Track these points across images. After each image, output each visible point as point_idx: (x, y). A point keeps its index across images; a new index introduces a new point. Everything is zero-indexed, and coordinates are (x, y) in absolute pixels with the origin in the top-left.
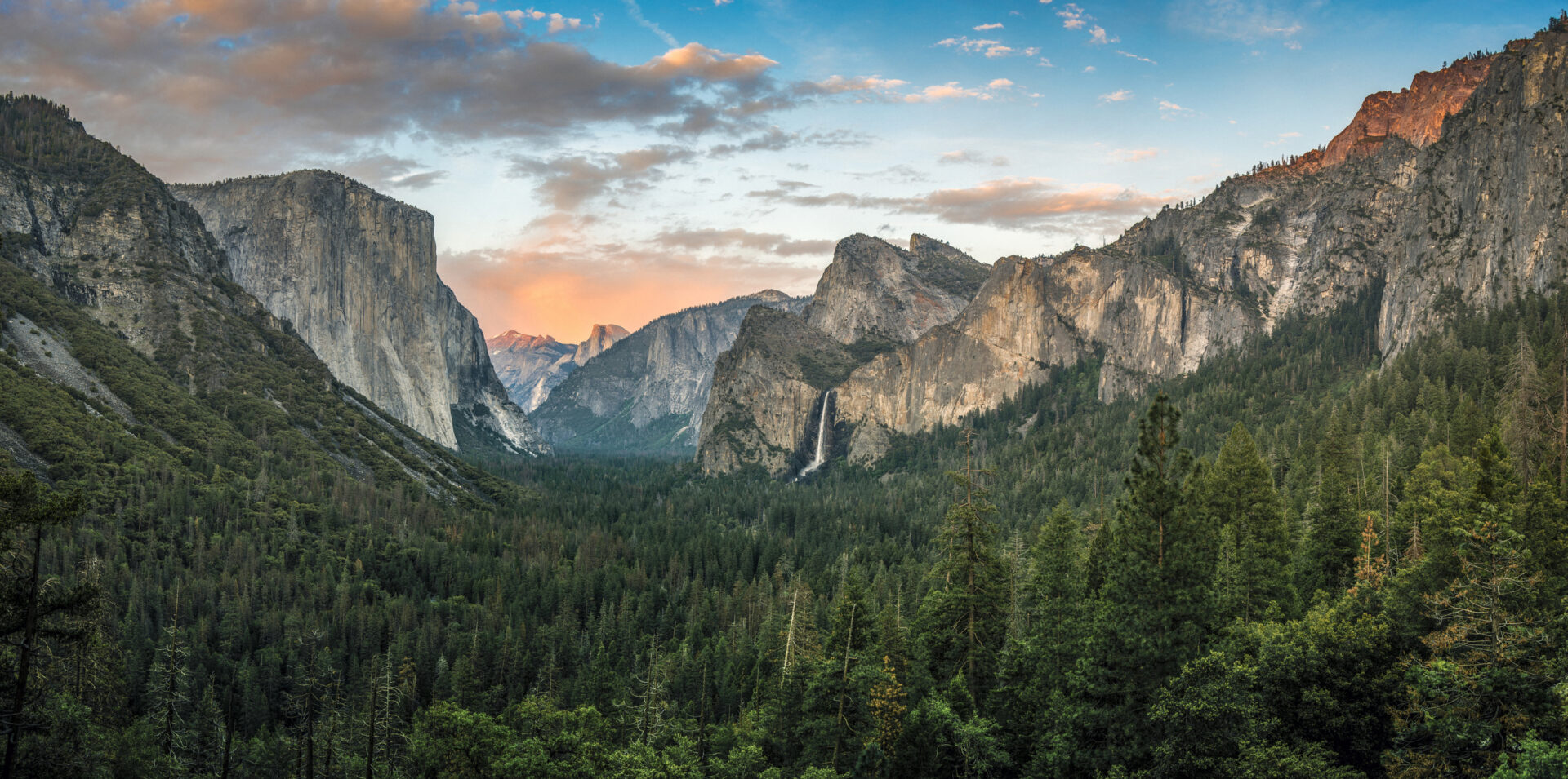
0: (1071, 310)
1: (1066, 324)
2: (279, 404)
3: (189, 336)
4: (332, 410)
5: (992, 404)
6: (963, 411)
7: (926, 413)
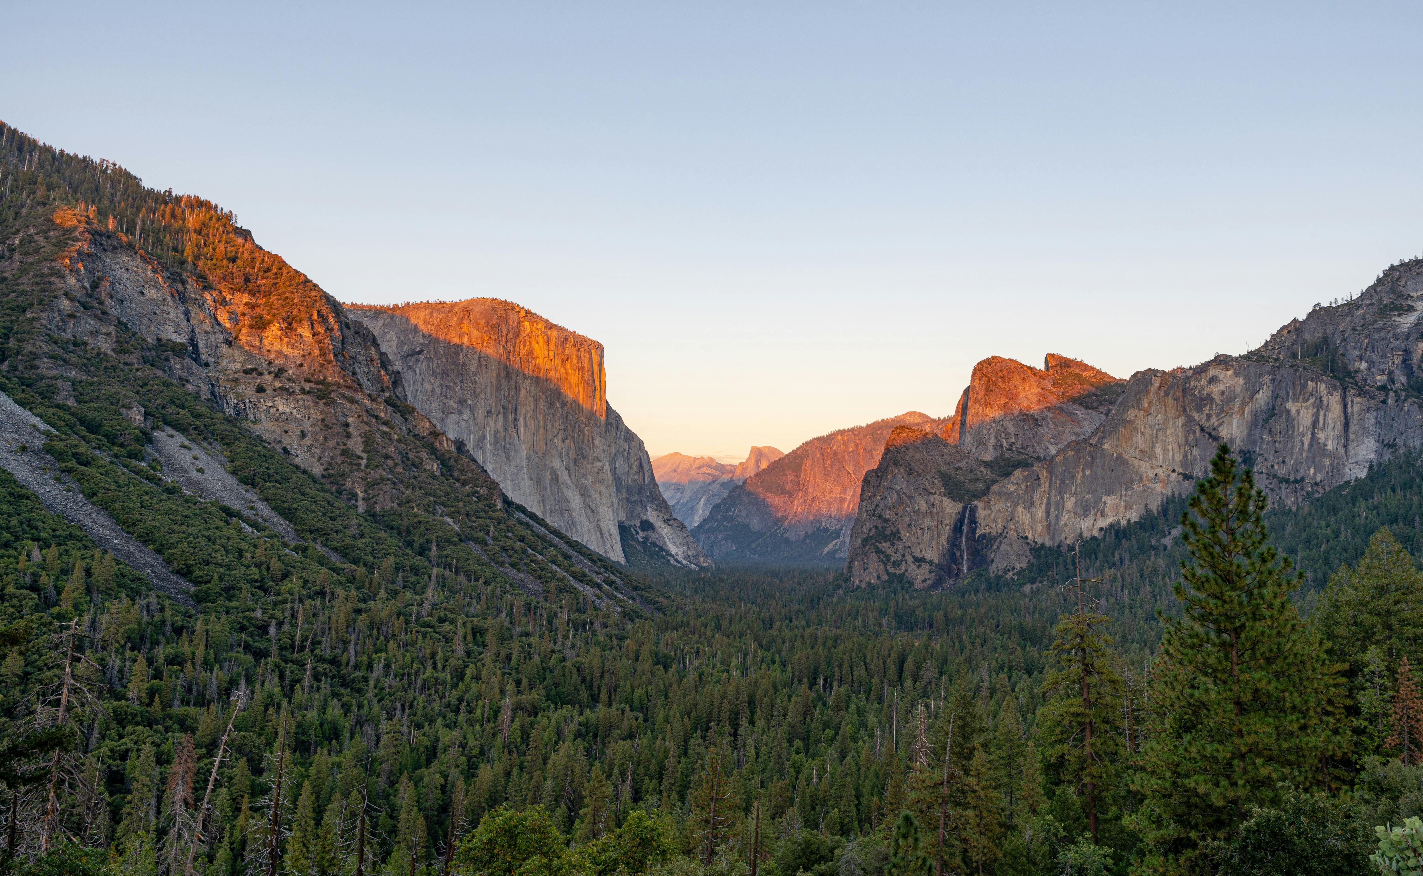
0: (1214, 421)
1: (1210, 434)
2: (449, 520)
3: (359, 453)
4: (502, 526)
5: (1134, 516)
6: (1104, 523)
7: (1065, 525)
